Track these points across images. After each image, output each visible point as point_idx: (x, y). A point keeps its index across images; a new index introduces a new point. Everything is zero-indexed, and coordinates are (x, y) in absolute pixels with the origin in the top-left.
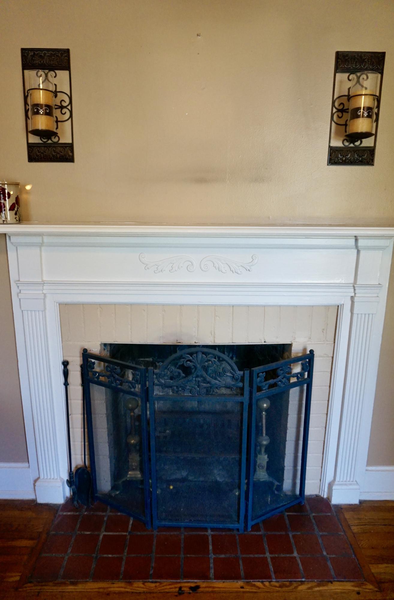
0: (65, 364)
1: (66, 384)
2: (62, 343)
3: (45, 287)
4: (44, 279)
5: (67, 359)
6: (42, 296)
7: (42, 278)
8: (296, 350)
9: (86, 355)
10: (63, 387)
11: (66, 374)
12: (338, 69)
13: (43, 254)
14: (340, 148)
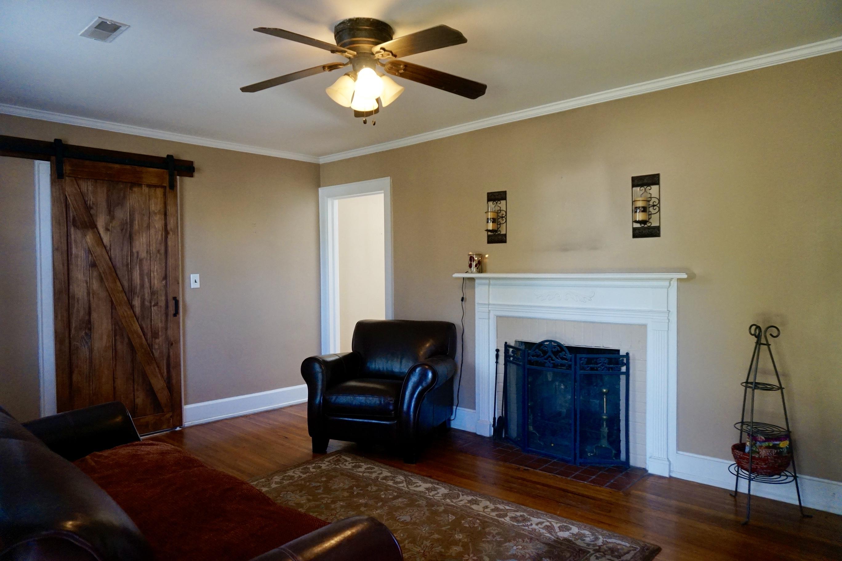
0: (497, 351)
1: (497, 362)
2: (497, 338)
3: (490, 306)
4: (491, 302)
5: (498, 348)
6: (488, 311)
7: (489, 301)
8: (622, 353)
9: (507, 346)
10: (495, 364)
11: (497, 356)
12: (634, 186)
13: (490, 289)
14: (639, 227)
